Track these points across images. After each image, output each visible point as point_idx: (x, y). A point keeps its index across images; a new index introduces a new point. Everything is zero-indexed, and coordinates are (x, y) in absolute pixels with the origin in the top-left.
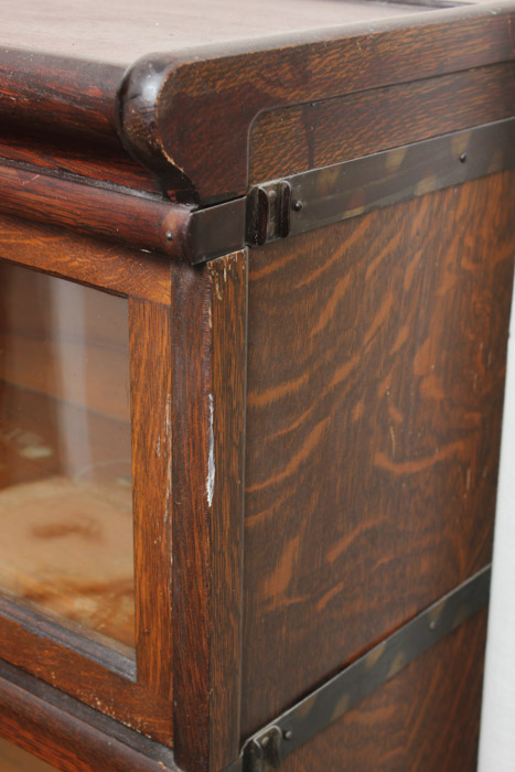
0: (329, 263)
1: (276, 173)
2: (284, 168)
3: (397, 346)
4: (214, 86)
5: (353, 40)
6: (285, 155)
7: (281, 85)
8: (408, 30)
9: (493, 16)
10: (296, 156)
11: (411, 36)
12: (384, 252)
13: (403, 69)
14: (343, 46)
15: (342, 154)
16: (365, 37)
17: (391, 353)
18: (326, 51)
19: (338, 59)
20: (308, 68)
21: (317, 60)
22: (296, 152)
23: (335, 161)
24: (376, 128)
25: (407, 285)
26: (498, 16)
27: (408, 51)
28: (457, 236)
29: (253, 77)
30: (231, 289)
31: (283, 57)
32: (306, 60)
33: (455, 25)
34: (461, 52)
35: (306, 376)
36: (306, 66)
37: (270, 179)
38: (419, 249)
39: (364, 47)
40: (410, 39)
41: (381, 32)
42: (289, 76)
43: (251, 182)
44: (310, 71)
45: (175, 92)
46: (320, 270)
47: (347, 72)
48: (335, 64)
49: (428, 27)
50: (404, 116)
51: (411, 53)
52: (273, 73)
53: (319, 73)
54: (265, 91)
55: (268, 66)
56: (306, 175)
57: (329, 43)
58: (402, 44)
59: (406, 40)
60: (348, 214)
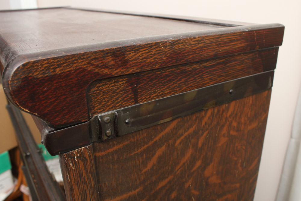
0: (151, 143)
1: (112, 108)
2: (117, 105)
3: (195, 168)
4: (54, 71)
5: (157, 44)
6: (117, 99)
7: (107, 67)
8: (195, 38)
9: (246, 32)
10: (125, 99)
11: (197, 41)
12: (186, 134)
13: (192, 56)
14: (151, 47)
15: (157, 96)
16: (166, 42)
17: (192, 171)
18: (138, 50)
19: (148, 53)
20: (126, 58)
21: (132, 54)
22: (126, 97)
23: (152, 99)
24: (178, 83)
25: (200, 145)
26: (249, 31)
27: (195, 48)
28: (228, 123)
29: (85, 65)
30: (81, 164)
31: (107, 53)
32: (124, 55)
33: (224, 36)
34: (228, 47)
35: (141, 188)
36: (125, 57)
37: (108, 111)
38: (207, 130)
39: (165, 47)
40: (196, 42)
41: (176, 39)
42: (112, 63)
43: (95, 113)
44: (128, 60)
45: (23, 77)
46: (146, 146)
47: (154, 59)
48: (145, 55)
49: (207, 36)
50: (196, 76)
51: (197, 48)
52: (101, 62)
53: (134, 60)
54: (96, 71)
55: (95, 59)
56: (131, 107)
57: (140, 46)
58: (191, 45)
59: (193, 43)
60: (162, 122)
